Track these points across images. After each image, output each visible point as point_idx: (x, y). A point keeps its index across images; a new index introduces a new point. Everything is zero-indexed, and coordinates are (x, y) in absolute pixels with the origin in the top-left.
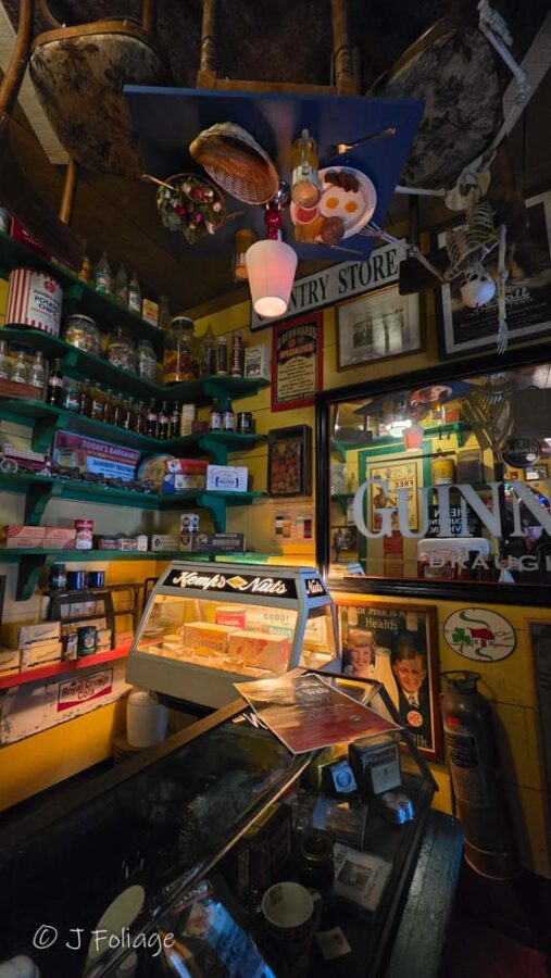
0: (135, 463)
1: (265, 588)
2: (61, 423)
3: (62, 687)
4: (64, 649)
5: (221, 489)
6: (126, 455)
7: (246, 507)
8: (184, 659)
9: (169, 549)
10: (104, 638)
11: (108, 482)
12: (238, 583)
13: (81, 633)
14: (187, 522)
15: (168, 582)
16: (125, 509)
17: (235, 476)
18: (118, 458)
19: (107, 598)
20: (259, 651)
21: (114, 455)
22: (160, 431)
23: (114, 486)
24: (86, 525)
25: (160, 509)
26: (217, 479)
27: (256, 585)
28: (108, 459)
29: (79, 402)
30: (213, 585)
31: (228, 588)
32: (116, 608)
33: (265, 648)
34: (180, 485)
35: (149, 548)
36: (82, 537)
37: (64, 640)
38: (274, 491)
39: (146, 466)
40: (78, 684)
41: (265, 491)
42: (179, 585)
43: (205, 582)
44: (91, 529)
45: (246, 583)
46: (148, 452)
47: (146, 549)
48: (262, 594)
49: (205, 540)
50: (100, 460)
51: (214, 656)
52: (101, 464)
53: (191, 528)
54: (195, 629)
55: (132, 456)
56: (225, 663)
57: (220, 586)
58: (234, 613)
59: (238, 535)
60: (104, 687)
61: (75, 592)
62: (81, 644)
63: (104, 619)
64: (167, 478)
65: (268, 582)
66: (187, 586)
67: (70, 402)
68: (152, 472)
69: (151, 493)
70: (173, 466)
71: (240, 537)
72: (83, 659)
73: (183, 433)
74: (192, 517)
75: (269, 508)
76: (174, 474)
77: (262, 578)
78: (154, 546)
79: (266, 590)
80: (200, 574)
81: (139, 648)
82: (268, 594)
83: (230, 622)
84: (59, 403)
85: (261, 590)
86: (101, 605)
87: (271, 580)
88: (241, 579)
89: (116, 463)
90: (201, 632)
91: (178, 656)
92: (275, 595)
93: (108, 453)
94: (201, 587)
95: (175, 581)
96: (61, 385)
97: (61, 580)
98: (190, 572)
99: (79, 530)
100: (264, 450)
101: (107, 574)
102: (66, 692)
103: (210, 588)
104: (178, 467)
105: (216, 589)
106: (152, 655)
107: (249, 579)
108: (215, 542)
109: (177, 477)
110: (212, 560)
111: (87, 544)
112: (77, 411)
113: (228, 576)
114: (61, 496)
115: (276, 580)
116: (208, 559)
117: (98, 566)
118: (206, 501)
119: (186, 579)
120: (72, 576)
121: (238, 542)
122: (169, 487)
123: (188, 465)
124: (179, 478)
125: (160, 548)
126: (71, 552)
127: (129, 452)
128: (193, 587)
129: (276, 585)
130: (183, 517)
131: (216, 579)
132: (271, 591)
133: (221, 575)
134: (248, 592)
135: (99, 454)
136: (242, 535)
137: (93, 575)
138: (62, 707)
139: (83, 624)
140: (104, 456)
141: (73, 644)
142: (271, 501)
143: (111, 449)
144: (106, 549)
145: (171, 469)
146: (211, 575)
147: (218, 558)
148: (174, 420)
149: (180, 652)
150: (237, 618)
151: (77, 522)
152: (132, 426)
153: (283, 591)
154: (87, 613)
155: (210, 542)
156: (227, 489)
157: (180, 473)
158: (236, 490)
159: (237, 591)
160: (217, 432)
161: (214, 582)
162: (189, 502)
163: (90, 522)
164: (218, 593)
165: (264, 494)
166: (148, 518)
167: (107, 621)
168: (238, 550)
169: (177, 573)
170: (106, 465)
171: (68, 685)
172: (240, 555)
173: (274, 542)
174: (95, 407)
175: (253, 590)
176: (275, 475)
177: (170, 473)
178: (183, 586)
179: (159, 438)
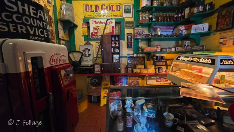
0: (173, 29)
1: (204, 61)
2: (152, 25)
3: (157, 78)
4: (155, 70)
5: (197, 32)
6: (170, 28)
7: (208, 36)
8: (178, 77)
9: (180, 51)
10: (164, 70)
11: (165, 36)
12: (196, 60)
13: (159, 68)
14: (185, 43)
15: (177, 59)
16: (170, 41)
17: (202, 27)
18: (168, 29)
19: (166, 62)
20: (201, 78)
21: (167, 29)
22: (179, 19)
23: (166, 37)
24: (159, 46)
25: (181, 40)
26: (195, 29)
27: (201, 60)
28: (165, 30)
29: (156, 19)
30: (188, 60)
31: (192, 61)
32: (168, 64)
33: (202, 78)
34: (184, 33)
35: (175, 51)
36: (158, 49)
37: (155, 69)
38: (218, 29)
39: (176, 29)
40: (160, 78)
41: (215, 30)
42: (180, 60)
43: (186, 59)
44: (160, 47)
45: (198, 60)
46: (176, 25)
47: (174, 51)
48: (203, 63)
49: (190, 48)
50: (163, 31)
51: (187, 77)
52: (163, 32)
53: (187, 45)
54: (183, 71)
55: (172, 28)
56: (188, 79)
57: (190, 60)
58: (198, 68)
59: (202, 46)
60: (166, 80)
61: (158, 60)
62: (159, 70)
63: (165, 66)
64: (180, 32)
65: (206, 60)
66: (182, 60)
67: (154, 20)
68: (177, 31)
69: (176, 36)
70: (182, 28)
71: (203, 46)
72: (159, 73)
73: (185, 18)
74: (187, 42)
75: (218, 35)
76: (182, 30)
77: (204, 58)
78: (176, 50)
79: (204, 62)
80: (185, 57)
81: (169, 73)
82: (205, 63)
83: (195, 70)
84: (152, 21)
85: (202, 62)
86: (164, 63)
87: (206, 59)
88: (197, 59)
89: (167, 31)
90: (185, 71)
91: (177, 75)
92: (207, 63)
93: (165, 29)
94: (185, 60)
95: (179, 59)
96: (152, 17)
97: (155, 58)
98: (183, 56)
99: (157, 47)
100: (216, 15)
101: (165, 57)
102: (158, 79)
103: (187, 61)
104: (184, 28)
105: (189, 61)
106: (172, 75)
107: (199, 58)
108: (193, 48)
109: (183, 31)
110: (192, 53)
111: (159, 50)
112: (156, 21)
113: (193, 58)
114: (153, 41)
115: (208, 59)
116: (191, 53)
117: (163, 55)
118: (191, 37)
119: (182, 58)
120: (157, 57)
121: (202, 48)
122: (181, 34)
123: (187, 27)
124: (184, 31)
125: (178, 50)
126: (156, 52)
127: (171, 27)
128: (183, 60)
129: (208, 61)
130: (184, 42)
131: (189, 58)
132: (206, 62)
133: (191, 57)
134: (198, 62)
135: (163, 29)
136: (204, 46)
137: (162, 57)
138: (157, 81)
139: (160, 67)
140: (164, 29)
141: (157, 70)
142: (219, 33)
143: (166, 27)
144: (163, 51)
145: (181, 29)
146: (188, 57)
147: (194, 53)
148: (183, 14)
149: (178, 75)
150: (198, 69)
151: (157, 46)
152: (170, 21)
153: (210, 62)
154: (161, 65)
155: (191, 48)
156: (199, 32)
157: (184, 30)
158: (203, 31)
159: (195, 62)
160: (196, 14)
161: (189, 59)
162: (186, 38)
163: (160, 46)
164: (190, 62)
165: (215, 31)
166: (177, 43)
167: (166, 67)
168: (202, 50)
169: (179, 57)
170: (165, 32)
171: (158, 78)
172: (202, 52)
173: (219, 47)
174: (160, 19)
175: (200, 62)
176: (219, 23)
177: (181, 30)
178: (181, 60)
179: (179, 21)
